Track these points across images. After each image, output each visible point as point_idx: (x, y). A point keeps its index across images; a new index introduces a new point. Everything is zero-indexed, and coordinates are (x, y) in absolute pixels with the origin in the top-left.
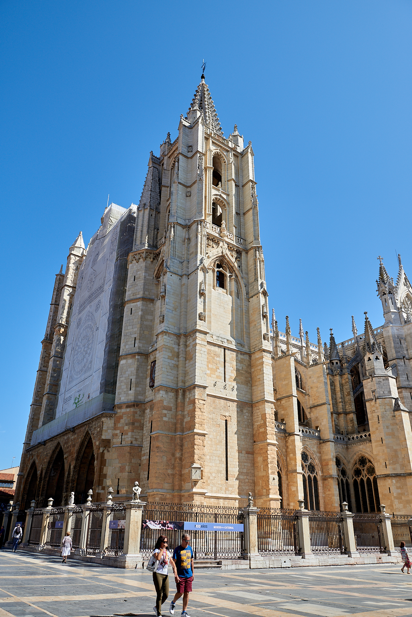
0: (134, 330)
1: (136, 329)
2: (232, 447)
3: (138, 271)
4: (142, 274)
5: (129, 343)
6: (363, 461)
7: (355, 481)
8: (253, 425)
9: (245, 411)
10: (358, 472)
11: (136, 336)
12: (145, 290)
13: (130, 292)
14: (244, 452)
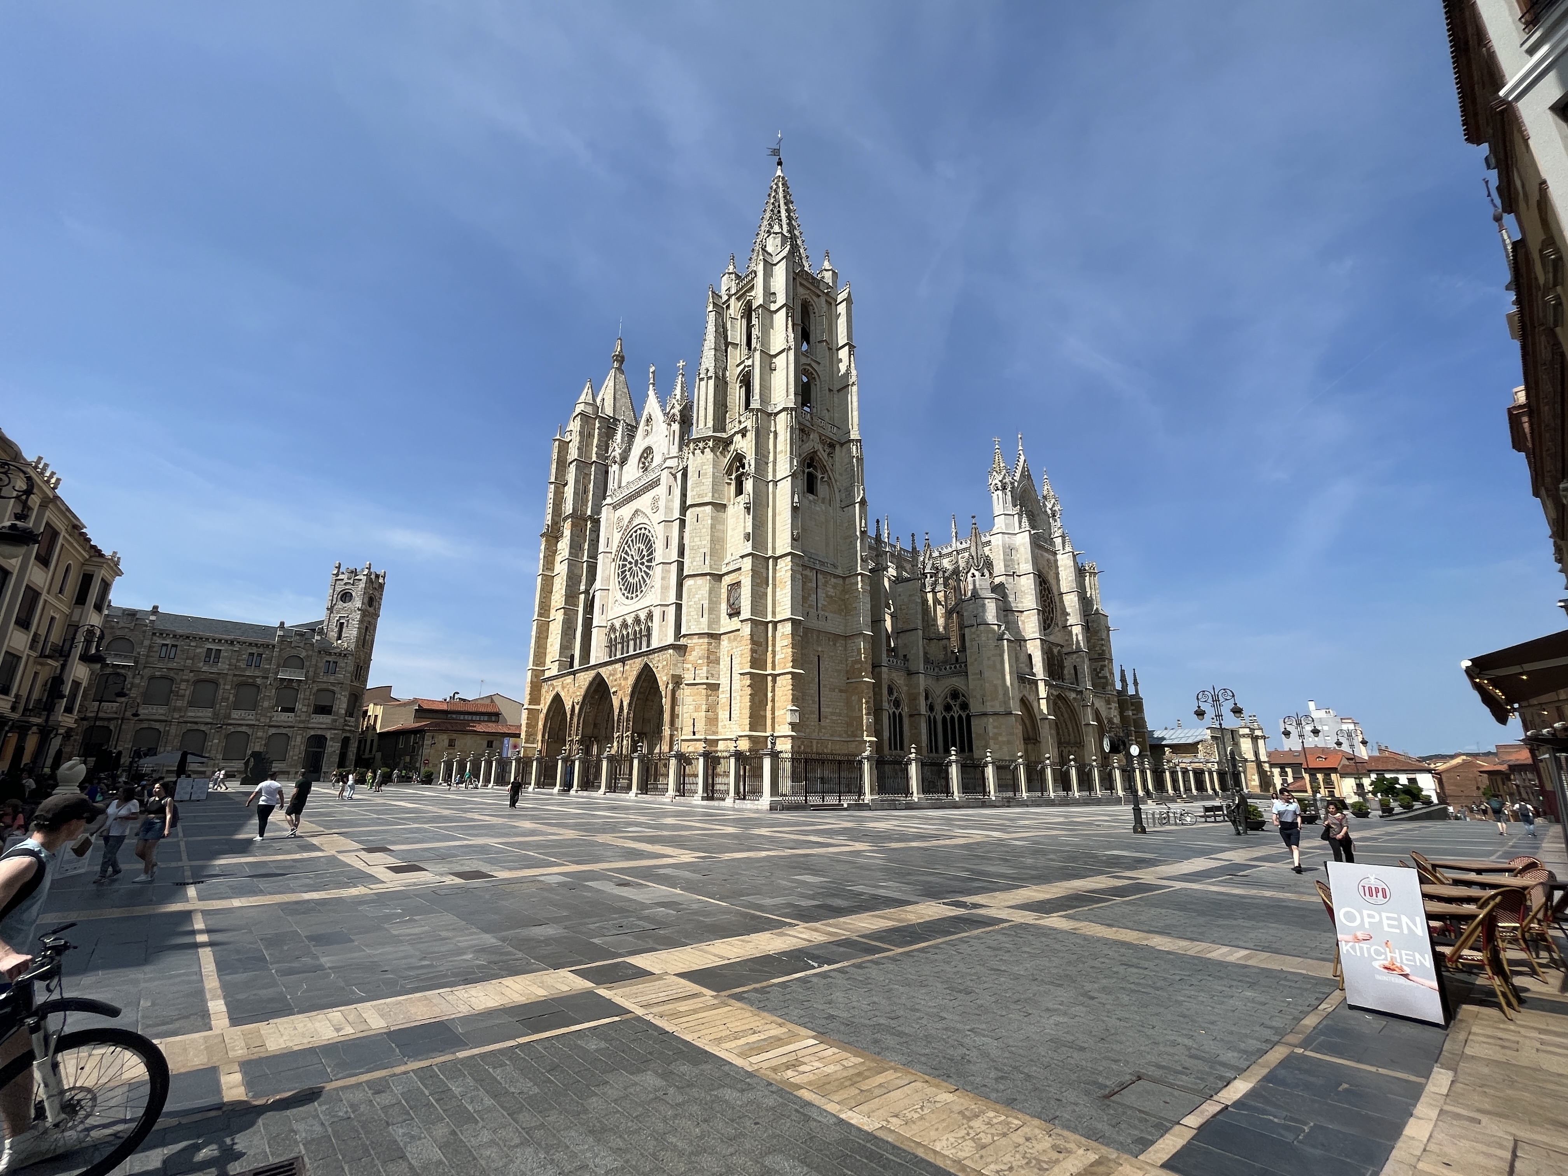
0: (704, 543)
1: (706, 542)
2: (825, 686)
3: (703, 464)
4: (709, 469)
5: (698, 559)
6: (955, 694)
7: (944, 718)
8: (847, 660)
9: (838, 645)
10: (948, 708)
11: (706, 550)
12: (714, 491)
13: (694, 493)
14: (837, 690)
